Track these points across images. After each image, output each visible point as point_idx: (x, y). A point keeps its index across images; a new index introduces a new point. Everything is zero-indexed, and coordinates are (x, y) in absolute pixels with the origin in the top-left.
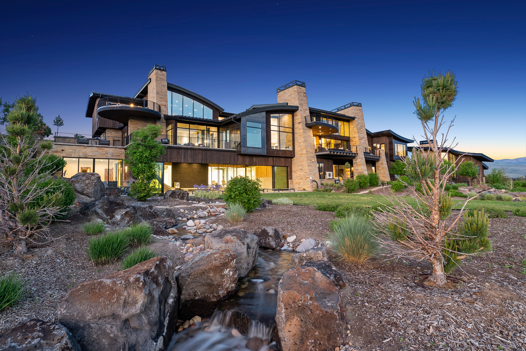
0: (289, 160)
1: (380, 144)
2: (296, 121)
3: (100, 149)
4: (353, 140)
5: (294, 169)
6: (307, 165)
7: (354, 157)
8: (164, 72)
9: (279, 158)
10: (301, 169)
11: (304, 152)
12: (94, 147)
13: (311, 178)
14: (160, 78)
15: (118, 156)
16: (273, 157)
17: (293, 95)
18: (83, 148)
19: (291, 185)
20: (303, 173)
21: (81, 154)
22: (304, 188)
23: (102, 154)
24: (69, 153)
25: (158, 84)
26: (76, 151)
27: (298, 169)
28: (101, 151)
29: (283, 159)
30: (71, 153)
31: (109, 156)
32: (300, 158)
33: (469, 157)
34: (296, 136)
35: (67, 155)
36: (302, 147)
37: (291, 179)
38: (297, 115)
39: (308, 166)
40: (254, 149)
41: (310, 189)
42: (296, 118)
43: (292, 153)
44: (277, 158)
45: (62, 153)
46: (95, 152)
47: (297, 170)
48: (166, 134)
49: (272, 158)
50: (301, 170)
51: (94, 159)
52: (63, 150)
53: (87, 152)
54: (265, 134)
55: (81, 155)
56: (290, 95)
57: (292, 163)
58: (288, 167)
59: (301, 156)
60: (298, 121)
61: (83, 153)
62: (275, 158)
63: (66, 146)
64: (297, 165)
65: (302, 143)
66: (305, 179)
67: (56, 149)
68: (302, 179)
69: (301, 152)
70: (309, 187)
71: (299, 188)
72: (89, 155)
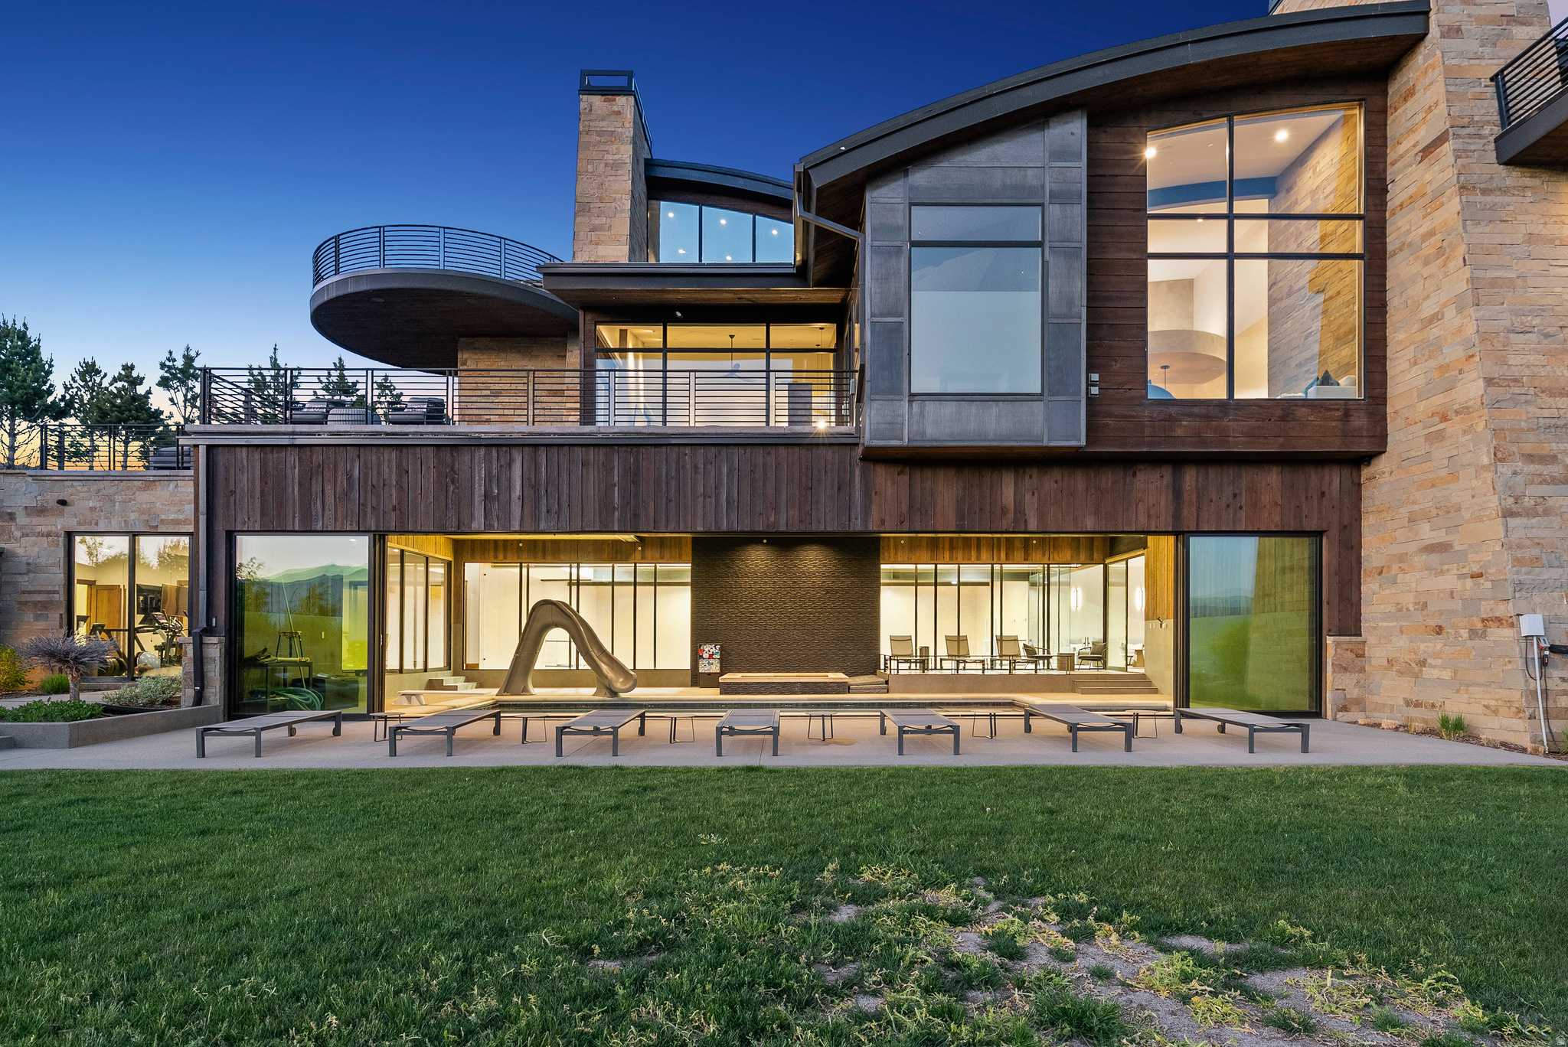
0: (1334, 479)
5: (1373, 549)
6: (1493, 502)
8: (621, 100)
9: (1230, 472)
10: (1431, 549)
11: (1472, 388)
12: (183, 479)
13: (1531, 624)
16: (1177, 461)
18: (140, 489)
19: (1348, 681)
20: (1449, 581)
22: (1456, 707)
24: (89, 515)
26: (113, 502)
27: (1411, 548)
29: (1272, 479)
30: (95, 515)
32: (1430, 457)
34: (1398, 270)
35: (79, 524)
36: (1453, 353)
37: (1351, 626)
38: (1411, 93)
39: (1508, 514)
40: (972, 410)
41: (1519, 724)
42: (1397, 122)
43: (1359, 421)
44: (1213, 473)
45: (61, 514)
47: (1402, 558)
49: (1167, 472)
50: (1434, 559)
52: (63, 503)
54: (1079, 287)
55: (135, 520)
57: (1365, 504)
58: (1318, 534)
59: (1439, 437)
60: (1422, 133)
61: (142, 512)
62: (1190, 477)
63: (75, 482)
64: (1404, 512)
65: (1450, 312)
66: (1473, 634)
67: (39, 498)
68: (1439, 630)
69: (1439, 400)
70: (1509, 703)
71: (1418, 705)
72: (163, 517)
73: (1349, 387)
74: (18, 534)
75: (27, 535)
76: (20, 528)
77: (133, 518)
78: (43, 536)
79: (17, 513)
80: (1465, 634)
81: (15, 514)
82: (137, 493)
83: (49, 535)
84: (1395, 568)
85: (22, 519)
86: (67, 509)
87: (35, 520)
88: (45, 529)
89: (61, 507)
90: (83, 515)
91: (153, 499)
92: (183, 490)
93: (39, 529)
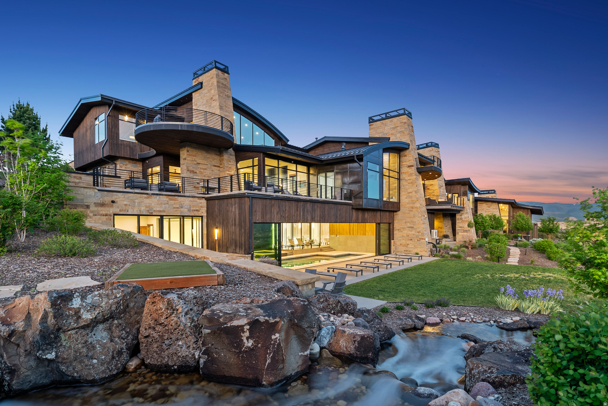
0: (390, 214)
1: (453, 194)
2: (404, 164)
3: (171, 200)
4: (430, 187)
5: (397, 226)
6: (421, 222)
7: (459, 211)
8: (226, 75)
10: (410, 227)
11: (418, 205)
12: (162, 195)
13: (427, 240)
14: (223, 84)
15: (197, 210)
17: (399, 128)
18: (145, 198)
19: (394, 247)
20: (413, 232)
21: (143, 208)
23: (174, 208)
24: (124, 207)
25: (221, 93)
26: (134, 202)
27: (405, 227)
28: (172, 202)
30: (127, 208)
31: (185, 212)
32: (409, 213)
33: (526, 210)
34: (403, 183)
35: (120, 211)
36: (414, 199)
37: (393, 239)
38: (405, 156)
39: (423, 224)
40: (373, 201)
41: (426, 253)
43: (396, 206)
45: (112, 206)
46: (165, 204)
47: (403, 228)
48: (236, 173)
50: (410, 229)
51: (162, 217)
52: (113, 202)
53: (153, 205)
55: (144, 210)
56: (394, 128)
57: (395, 219)
58: (390, 223)
59: (411, 211)
60: (408, 163)
61: (147, 207)
63: (119, 194)
64: (404, 221)
66: (418, 240)
67: (101, 199)
68: (411, 240)
69: (411, 205)
70: (424, 250)
71: (407, 251)
72: (155, 209)
73: (394, 199)
74: (91, 215)
75: (96, 215)
76: (92, 212)
77: (143, 209)
78: (103, 215)
79: (91, 206)
80: (416, 240)
81: (89, 205)
82: (144, 199)
83: (106, 215)
84: (402, 230)
85: (93, 208)
86: (114, 204)
87: (100, 209)
88: (104, 213)
89: (112, 204)
90: (122, 207)
91: (151, 202)
92: (162, 199)
93: (101, 213)
